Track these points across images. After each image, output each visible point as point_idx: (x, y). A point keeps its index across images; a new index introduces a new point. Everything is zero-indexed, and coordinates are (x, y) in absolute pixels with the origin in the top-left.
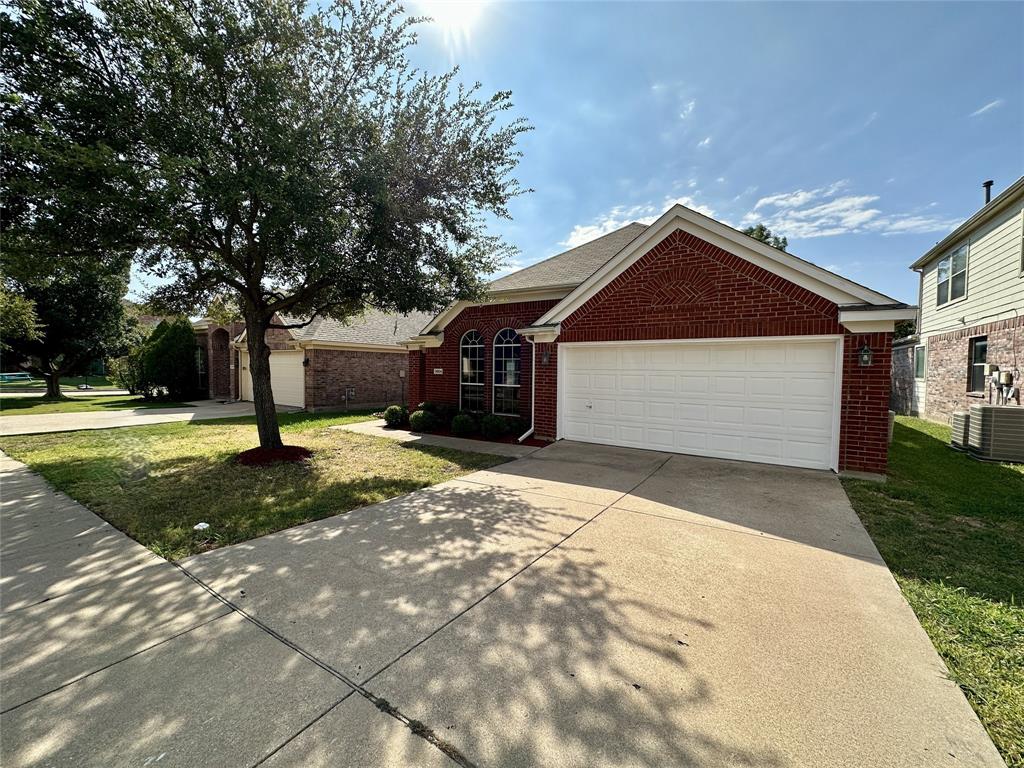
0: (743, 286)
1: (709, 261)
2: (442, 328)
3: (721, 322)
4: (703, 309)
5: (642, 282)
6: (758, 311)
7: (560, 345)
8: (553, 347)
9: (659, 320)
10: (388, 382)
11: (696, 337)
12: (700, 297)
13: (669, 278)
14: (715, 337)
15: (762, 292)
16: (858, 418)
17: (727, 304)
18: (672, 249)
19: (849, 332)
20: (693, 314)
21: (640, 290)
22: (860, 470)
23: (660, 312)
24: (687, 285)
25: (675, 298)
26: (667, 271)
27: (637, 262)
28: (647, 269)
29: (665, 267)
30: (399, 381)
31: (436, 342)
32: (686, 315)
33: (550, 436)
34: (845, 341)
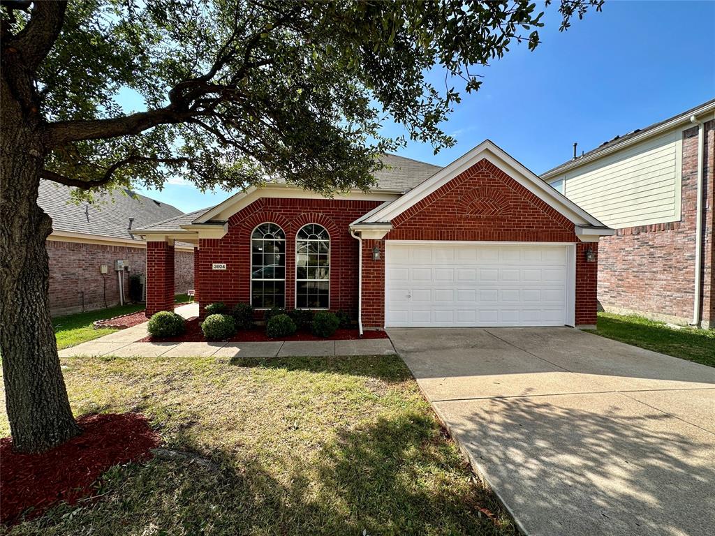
0: (526, 207)
1: (505, 186)
2: (225, 218)
3: (514, 230)
4: (502, 220)
5: (459, 194)
6: (535, 224)
7: (387, 242)
8: (381, 244)
9: (472, 226)
10: (86, 280)
11: (499, 240)
12: (500, 211)
13: (479, 194)
14: (510, 240)
15: (536, 212)
16: (584, 293)
17: (517, 218)
18: (480, 173)
19: (580, 241)
20: (496, 223)
21: (458, 201)
22: (586, 324)
23: (472, 220)
24: (491, 201)
25: (483, 210)
26: (477, 189)
27: (455, 178)
28: (462, 185)
29: (476, 185)
30: (99, 278)
31: (219, 233)
32: (491, 223)
33: (379, 326)
34: (577, 247)
